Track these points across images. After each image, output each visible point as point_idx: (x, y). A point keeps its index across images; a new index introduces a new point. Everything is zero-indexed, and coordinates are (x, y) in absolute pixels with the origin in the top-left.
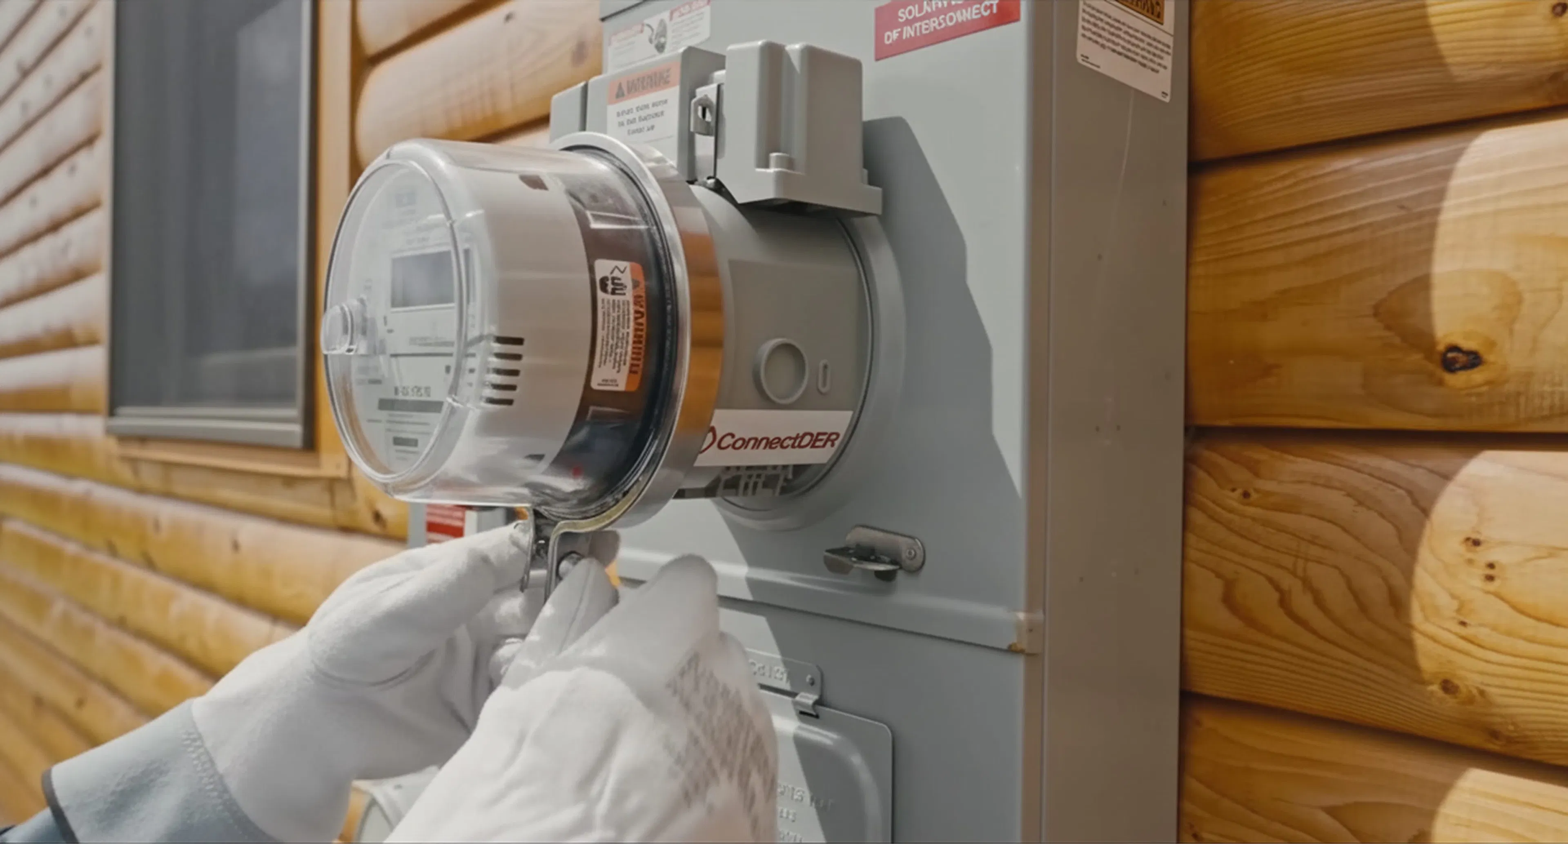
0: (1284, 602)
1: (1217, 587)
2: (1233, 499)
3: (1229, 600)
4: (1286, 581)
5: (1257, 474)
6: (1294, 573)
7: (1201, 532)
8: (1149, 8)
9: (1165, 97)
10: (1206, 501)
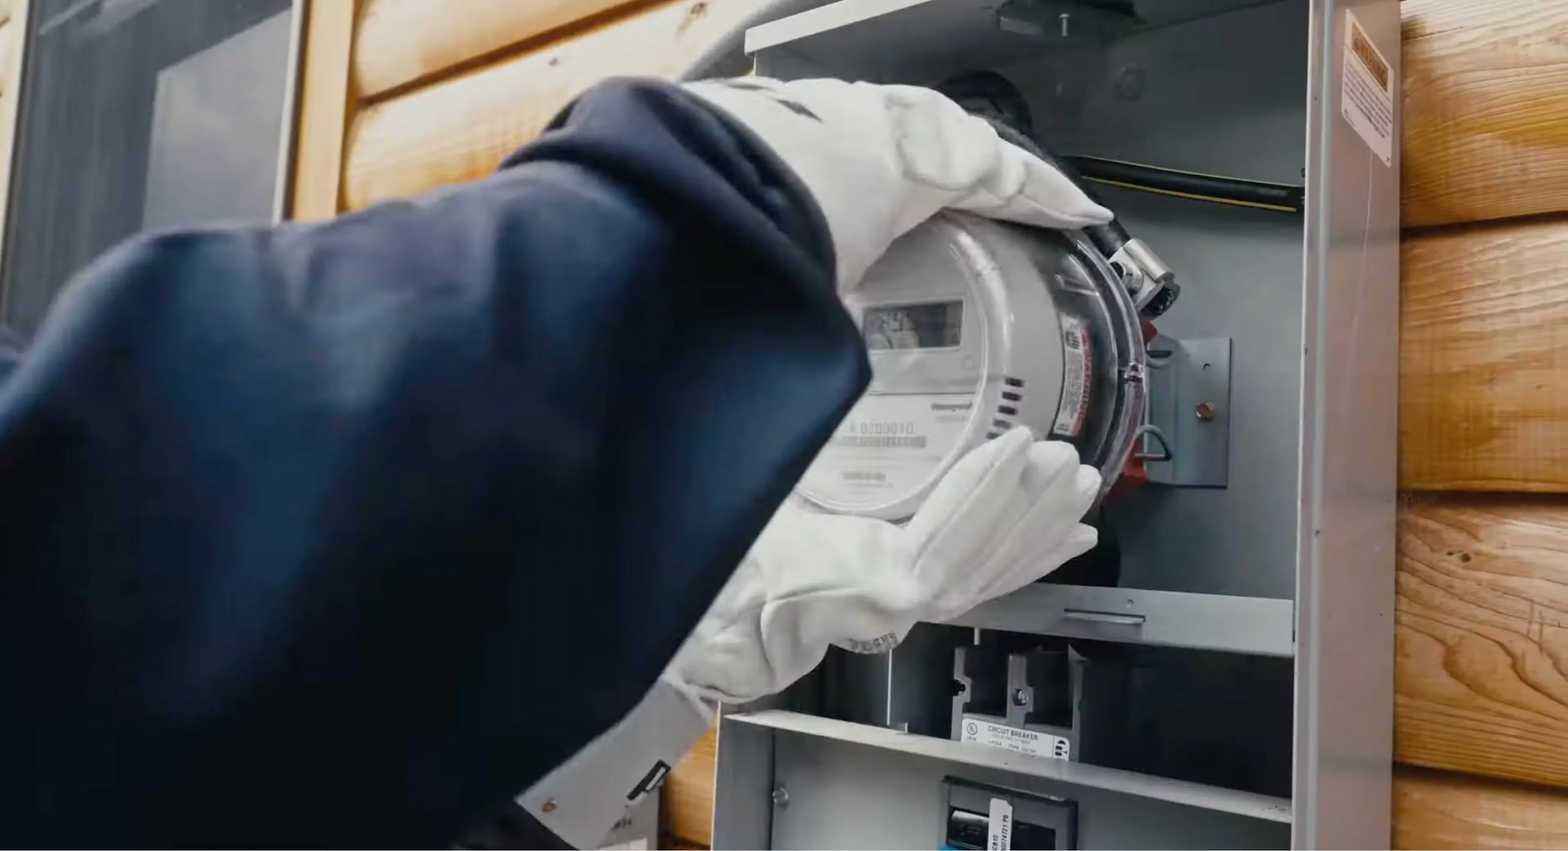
0: (1516, 666)
1: (1437, 652)
2: (1453, 563)
3: (1450, 666)
4: (1520, 646)
5: (1475, 538)
6: (1527, 637)
7: (1415, 598)
8: (1380, 74)
9: (1389, 165)
10: (1418, 565)
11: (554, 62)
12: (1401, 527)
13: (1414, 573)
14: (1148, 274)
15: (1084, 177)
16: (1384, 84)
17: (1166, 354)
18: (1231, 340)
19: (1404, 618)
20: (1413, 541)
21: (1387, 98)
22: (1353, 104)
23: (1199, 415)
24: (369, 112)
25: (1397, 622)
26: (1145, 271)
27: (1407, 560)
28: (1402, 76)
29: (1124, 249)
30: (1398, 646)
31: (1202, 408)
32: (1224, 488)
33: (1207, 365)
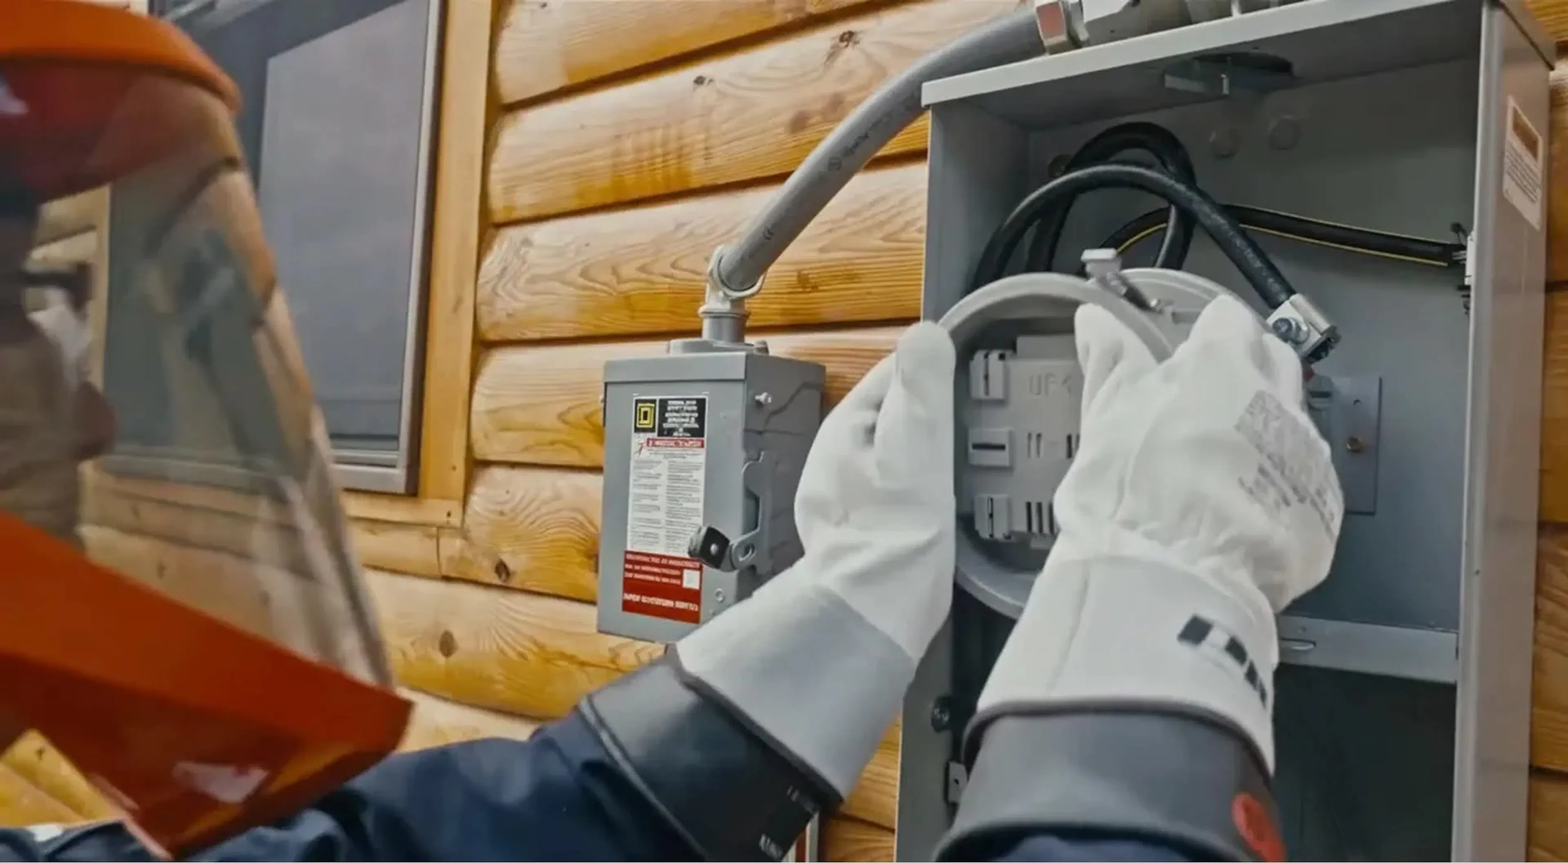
7: (1552, 620)
8: (1531, 145)
9: (1537, 227)
10: (1556, 592)
11: (699, 81)
12: (1541, 556)
13: (1551, 598)
14: (1313, 326)
15: (1242, 226)
16: (1535, 155)
17: (1326, 395)
18: (1381, 381)
19: (1543, 638)
20: (1551, 569)
21: (1536, 166)
22: (1513, 183)
23: (1349, 447)
24: (509, 118)
25: (1535, 641)
26: (1311, 323)
27: (1546, 588)
28: (1550, 142)
29: (1291, 303)
30: (1537, 665)
31: (1353, 441)
32: (1372, 514)
33: (1357, 401)
